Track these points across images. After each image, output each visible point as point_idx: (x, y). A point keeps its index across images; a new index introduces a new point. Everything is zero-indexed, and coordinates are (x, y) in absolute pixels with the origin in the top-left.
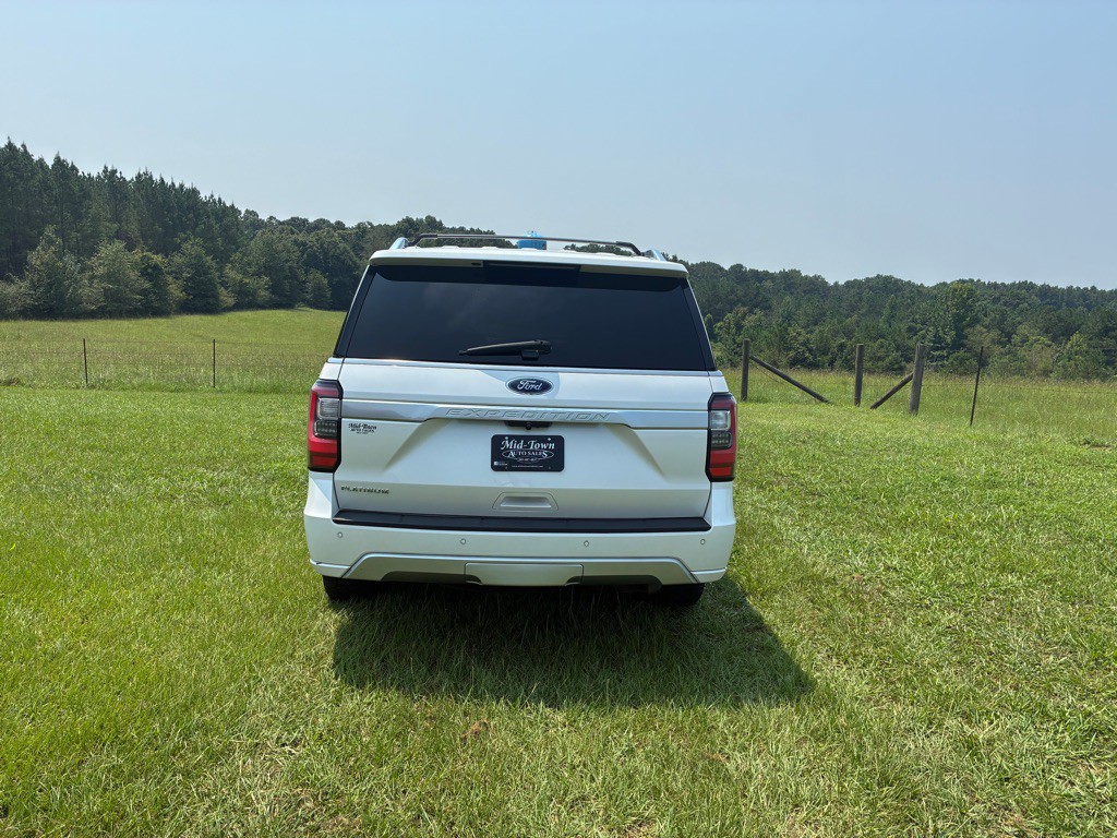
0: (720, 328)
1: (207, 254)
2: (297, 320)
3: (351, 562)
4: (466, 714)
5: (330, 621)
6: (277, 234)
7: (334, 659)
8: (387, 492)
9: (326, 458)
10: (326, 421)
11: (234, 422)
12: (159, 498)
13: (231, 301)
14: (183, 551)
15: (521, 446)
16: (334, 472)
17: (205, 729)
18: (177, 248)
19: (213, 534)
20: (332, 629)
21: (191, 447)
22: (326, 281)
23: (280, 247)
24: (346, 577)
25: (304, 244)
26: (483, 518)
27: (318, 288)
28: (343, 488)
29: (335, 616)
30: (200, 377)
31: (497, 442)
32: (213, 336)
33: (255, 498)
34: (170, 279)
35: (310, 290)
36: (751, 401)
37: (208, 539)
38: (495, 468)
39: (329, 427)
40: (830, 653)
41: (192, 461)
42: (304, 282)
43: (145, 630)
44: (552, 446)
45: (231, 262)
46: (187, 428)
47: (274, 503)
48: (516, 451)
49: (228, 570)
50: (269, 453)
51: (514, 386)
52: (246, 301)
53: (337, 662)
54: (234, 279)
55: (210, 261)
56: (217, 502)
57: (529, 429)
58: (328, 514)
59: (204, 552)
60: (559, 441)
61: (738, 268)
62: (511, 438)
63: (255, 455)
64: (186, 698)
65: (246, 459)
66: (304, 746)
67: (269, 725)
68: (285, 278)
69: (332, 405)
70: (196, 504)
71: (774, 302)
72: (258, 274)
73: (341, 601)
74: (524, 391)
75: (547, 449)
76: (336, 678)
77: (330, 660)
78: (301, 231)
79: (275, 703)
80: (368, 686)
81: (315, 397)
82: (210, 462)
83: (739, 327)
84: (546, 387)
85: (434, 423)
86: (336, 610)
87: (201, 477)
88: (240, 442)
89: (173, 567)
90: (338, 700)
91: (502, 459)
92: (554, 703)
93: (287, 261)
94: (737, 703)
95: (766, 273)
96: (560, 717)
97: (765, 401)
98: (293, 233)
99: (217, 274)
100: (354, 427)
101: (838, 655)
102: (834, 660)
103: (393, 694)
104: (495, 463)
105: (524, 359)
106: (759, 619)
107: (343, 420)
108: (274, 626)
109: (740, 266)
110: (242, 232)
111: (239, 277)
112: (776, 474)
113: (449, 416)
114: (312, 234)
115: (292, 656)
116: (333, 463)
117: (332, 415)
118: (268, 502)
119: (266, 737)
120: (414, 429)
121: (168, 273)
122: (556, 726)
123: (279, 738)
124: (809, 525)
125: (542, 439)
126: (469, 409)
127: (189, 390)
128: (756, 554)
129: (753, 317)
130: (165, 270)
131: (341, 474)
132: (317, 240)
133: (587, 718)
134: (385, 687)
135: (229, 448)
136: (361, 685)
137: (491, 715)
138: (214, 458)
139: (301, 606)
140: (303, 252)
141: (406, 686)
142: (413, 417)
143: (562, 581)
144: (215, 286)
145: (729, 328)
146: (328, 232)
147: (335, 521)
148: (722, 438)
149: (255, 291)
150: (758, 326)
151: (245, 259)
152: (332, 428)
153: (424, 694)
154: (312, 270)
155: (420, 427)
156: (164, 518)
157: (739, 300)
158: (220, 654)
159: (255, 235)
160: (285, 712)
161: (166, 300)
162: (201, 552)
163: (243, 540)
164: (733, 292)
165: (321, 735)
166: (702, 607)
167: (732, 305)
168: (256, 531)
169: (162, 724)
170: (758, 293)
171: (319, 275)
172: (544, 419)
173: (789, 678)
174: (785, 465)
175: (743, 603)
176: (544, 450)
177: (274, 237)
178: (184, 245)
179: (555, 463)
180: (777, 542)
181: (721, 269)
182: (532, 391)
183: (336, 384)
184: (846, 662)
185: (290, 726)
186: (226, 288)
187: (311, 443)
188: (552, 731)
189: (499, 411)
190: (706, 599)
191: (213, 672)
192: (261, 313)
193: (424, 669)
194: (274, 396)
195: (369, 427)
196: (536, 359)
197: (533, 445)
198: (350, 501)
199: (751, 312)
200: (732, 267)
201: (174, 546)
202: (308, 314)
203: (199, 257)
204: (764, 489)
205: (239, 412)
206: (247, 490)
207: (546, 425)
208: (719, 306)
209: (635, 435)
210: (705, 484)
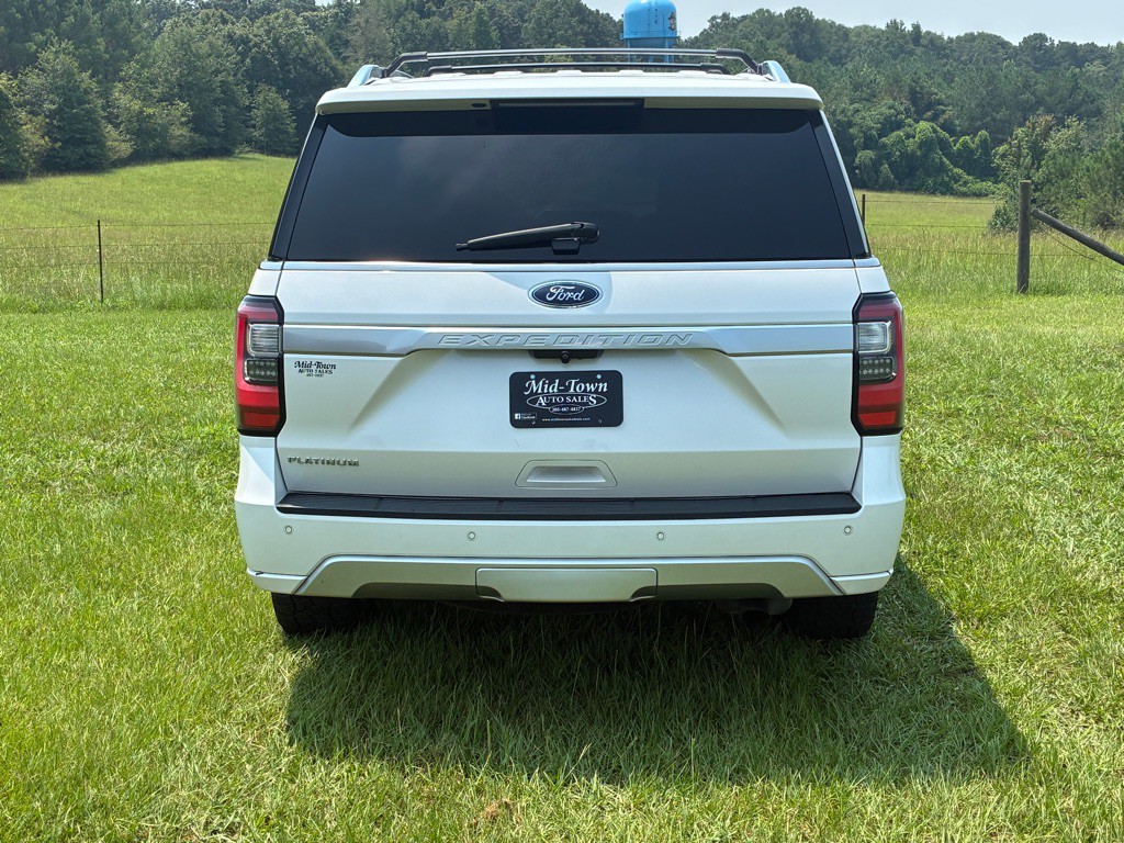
0: (1003, 156)
1: (83, 69)
2: (239, 178)
3: (306, 572)
4: (479, 791)
5: (284, 666)
6: (198, 25)
7: (289, 718)
8: (356, 464)
9: (264, 417)
10: (261, 359)
11: (135, 361)
12: (23, 487)
13: (125, 149)
14: (63, 565)
15: (555, 388)
16: (276, 436)
17: (104, 808)
18: (32, 60)
19: (108, 542)
20: (287, 676)
21: (68, 404)
22: (285, 105)
23: (204, 48)
24: (301, 592)
25: (245, 41)
26: (501, 500)
27: (273, 117)
28: (290, 460)
29: (291, 658)
30: (79, 285)
31: (518, 382)
32: (98, 211)
33: (171, 483)
34: (23, 115)
35: (259, 121)
36: (1035, 292)
37: (101, 547)
38: (516, 424)
39: (265, 368)
40: (1075, 708)
41: (71, 428)
42: (249, 109)
43: (14, 679)
44: (604, 387)
45: (122, 80)
46: (61, 373)
47: (200, 489)
48: (548, 396)
49: (131, 591)
50: (193, 411)
51: (541, 296)
52: (151, 148)
53: (293, 721)
54: (128, 109)
55: (87, 81)
56: (111, 490)
57: (565, 361)
58: (268, 498)
59: (94, 567)
60: (614, 379)
61: (1036, 43)
62: (539, 376)
63: (170, 415)
64: (77, 770)
65: (156, 420)
66: (243, 834)
67: (194, 806)
68: (216, 102)
69: (269, 334)
70: (79, 495)
71: (1108, 103)
72: (167, 99)
73: (302, 634)
74: (557, 303)
75: (596, 392)
76: (291, 744)
77: (282, 718)
78: (238, 18)
79: (203, 777)
80: (338, 753)
81: (244, 322)
82: (99, 428)
83: (1038, 153)
84: (590, 295)
85: (423, 356)
86: (294, 648)
87: (86, 452)
88: (146, 395)
89: (49, 590)
90: (293, 773)
91: (526, 410)
92: (614, 777)
93: (217, 72)
94: (901, 779)
95: (1092, 48)
96: (623, 797)
97: (1062, 293)
98: (225, 22)
99: (100, 102)
100: (302, 366)
101: (1087, 709)
102: (1082, 718)
103: (374, 766)
104: (517, 416)
105: (556, 252)
106: (966, 656)
107: (285, 355)
108: (199, 671)
109: (1041, 37)
110: (139, 26)
111: (136, 105)
112: (1048, 420)
113: (443, 345)
114: (259, 22)
115: (226, 714)
116: (274, 421)
117: (270, 349)
118: (190, 489)
119: (190, 820)
120: (392, 367)
121: (20, 105)
122: (615, 810)
123: (208, 823)
124: (1086, 507)
125: (588, 377)
126: (474, 335)
127: (62, 308)
128: (982, 555)
129: (1065, 133)
130: (13, 100)
131: (288, 439)
132: (268, 32)
133: (664, 799)
134: (363, 756)
135: (128, 404)
136: (327, 752)
137: (518, 793)
138: (106, 421)
139: (240, 643)
140: (243, 55)
141: (391, 754)
142: (390, 348)
143: (623, 593)
144: (96, 123)
145: (1018, 156)
146: (287, 17)
147: (280, 509)
148: (879, 366)
149: (165, 128)
150: (1076, 150)
151: (146, 73)
152: (270, 368)
153: (421, 764)
154: (262, 86)
155: (401, 363)
156: (33, 518)
157: (1040, 102)
158: (122, 710)
159: (160, 29)
160: (215, 789)
161: (17, 152)
162: (89, 566)
163: (151, 549)
164: (1027, 86)
165: (268, 819)
166: (875, 640)
167: (1026, 110)
168: (172, 533)
169: (46, 803)
170: (1076, 87)
171: (273, 95)
172: (590, 345)
173: (995, 743)
174: (1066, 405)
175: (946, 632)
176: (591, 394)
177: (193, 31)
178: (44, 55)
179: (609, 413)
180: (1021, 534)
181: (1004, 44)
182: (570, 302)
183: (274, 302)
184: (1099, 720)
185: (223, 808)
186: (116, 126)
187: (241, 393)
188: (608, 817)
189: (518, 335)
190: (883, 626)
191: (113, 733)
192: (177, 167)
193: (422, 732)
194: (202, 313)
195: (324, 366)
196: (575, 252)
197: (574, 387)
198: (300, 477)
199: (1061, 123)
200: (1026, 40)
201: (49, 558)
202: (259, 164)
203: (68, 74)
204: (1019, 445)
205: (143, 344)
206: (157, 472)
207: (593, 354)
208: (1002, 114)
209: (733, 364)
210: (852, 439)
